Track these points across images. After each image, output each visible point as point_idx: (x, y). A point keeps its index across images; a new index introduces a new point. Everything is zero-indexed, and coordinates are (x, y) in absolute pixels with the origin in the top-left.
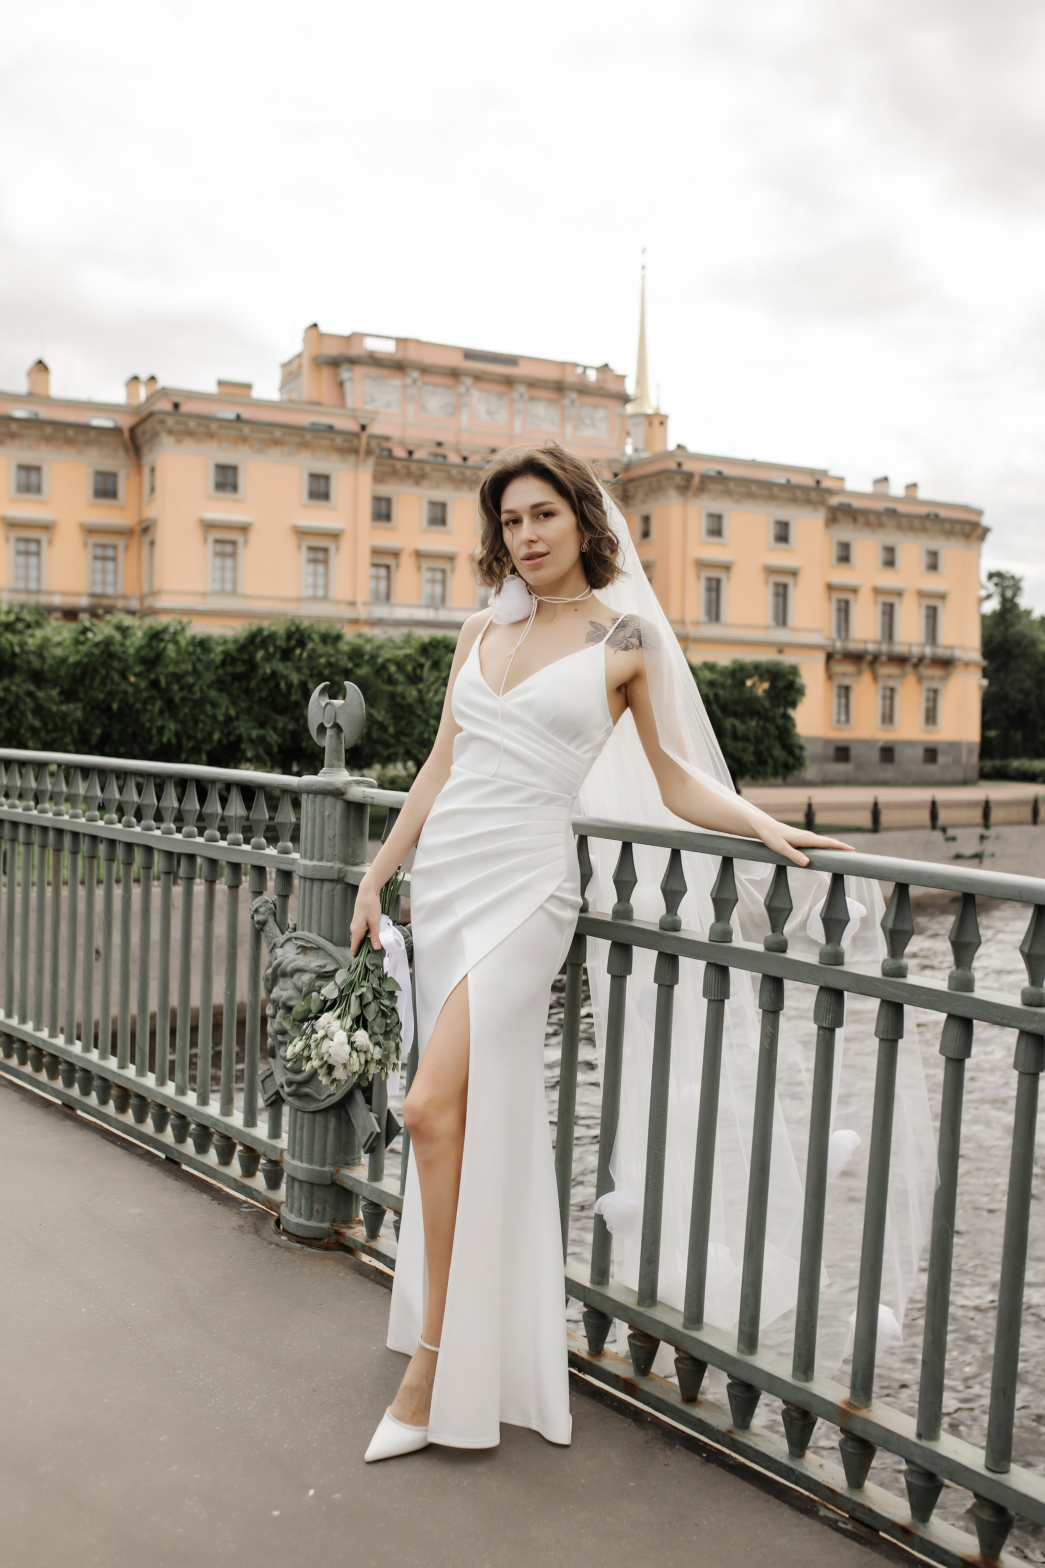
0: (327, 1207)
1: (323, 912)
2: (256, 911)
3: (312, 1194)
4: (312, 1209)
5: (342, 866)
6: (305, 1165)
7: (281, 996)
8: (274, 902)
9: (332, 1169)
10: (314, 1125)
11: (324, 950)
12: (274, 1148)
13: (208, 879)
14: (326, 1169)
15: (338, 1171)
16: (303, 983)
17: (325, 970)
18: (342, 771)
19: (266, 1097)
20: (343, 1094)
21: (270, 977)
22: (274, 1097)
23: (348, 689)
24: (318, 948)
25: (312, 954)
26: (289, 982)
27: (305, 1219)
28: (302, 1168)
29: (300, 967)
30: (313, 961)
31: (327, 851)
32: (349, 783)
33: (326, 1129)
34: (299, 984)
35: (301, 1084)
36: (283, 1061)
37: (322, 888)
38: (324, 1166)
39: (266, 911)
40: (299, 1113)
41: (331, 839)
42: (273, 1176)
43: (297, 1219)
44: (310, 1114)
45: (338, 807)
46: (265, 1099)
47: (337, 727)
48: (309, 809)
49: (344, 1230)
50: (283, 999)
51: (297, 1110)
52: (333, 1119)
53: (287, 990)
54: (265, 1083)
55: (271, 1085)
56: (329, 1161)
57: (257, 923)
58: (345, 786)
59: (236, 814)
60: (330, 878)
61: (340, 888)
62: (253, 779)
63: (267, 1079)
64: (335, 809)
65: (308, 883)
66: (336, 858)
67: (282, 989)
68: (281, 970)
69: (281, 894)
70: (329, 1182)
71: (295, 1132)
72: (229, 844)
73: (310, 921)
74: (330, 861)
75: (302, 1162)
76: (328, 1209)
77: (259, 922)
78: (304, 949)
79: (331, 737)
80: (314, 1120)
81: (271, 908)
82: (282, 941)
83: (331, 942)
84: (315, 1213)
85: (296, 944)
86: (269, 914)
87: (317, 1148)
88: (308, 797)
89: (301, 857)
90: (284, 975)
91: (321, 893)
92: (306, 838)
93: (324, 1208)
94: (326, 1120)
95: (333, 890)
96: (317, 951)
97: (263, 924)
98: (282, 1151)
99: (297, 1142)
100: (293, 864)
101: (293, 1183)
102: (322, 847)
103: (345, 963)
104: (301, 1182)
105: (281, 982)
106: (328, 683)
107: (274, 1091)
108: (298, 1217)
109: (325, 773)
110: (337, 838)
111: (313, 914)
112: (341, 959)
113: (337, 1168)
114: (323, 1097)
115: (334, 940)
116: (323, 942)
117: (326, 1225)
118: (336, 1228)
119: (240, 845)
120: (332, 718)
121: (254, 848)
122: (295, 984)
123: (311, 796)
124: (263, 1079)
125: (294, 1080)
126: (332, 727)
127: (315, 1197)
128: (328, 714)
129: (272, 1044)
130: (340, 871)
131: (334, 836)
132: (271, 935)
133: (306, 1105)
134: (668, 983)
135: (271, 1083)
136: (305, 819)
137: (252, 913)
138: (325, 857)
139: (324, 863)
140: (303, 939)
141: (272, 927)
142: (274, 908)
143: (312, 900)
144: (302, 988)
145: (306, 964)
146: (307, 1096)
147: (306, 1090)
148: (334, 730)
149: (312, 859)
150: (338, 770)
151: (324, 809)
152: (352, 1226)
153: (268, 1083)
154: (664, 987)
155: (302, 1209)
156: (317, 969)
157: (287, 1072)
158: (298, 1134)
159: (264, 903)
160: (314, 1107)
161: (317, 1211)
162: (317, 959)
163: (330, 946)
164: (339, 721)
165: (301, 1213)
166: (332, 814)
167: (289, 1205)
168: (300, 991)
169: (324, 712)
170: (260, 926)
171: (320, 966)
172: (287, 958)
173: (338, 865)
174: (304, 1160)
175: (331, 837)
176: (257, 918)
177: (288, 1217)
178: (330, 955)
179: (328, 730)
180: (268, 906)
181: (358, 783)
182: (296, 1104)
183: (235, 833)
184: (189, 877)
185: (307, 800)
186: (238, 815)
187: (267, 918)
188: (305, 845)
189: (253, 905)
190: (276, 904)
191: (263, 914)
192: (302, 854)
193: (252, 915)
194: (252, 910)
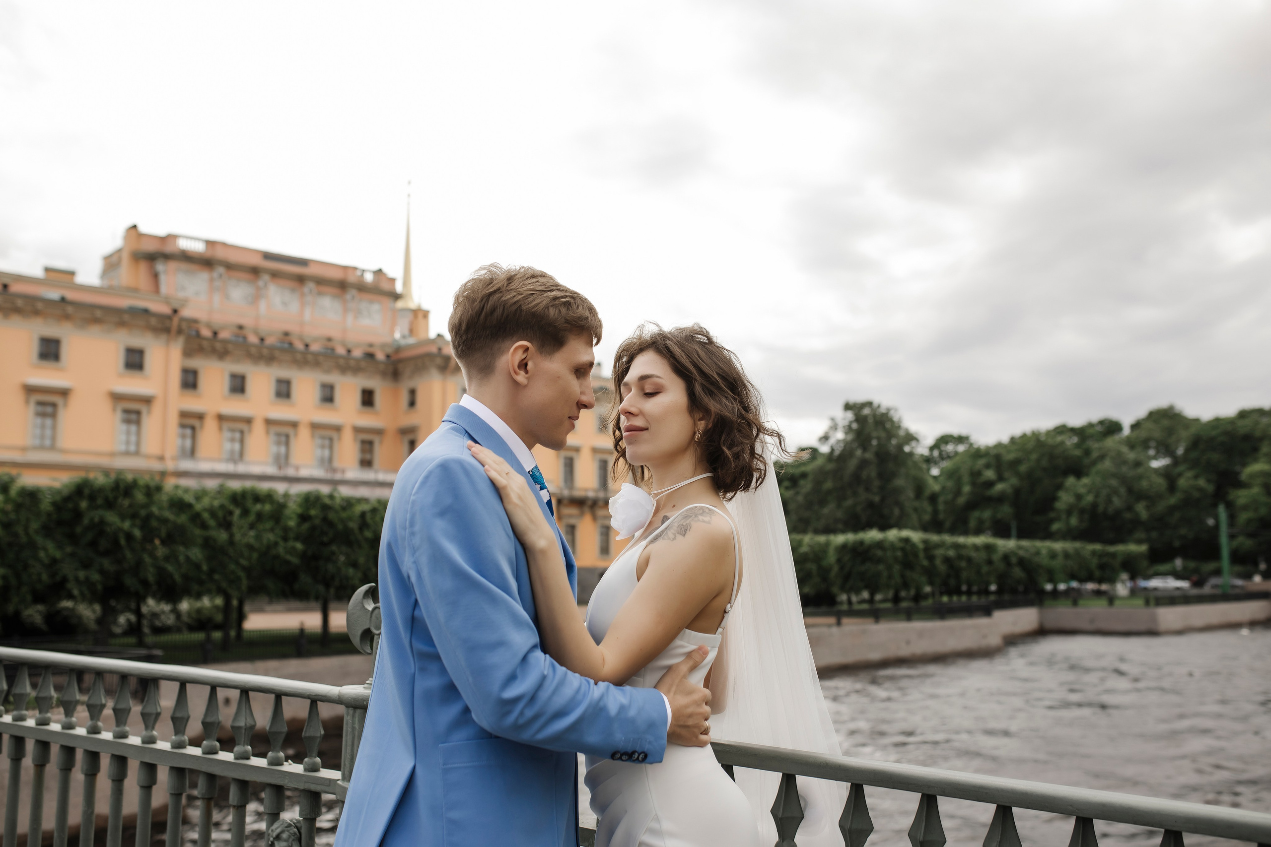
2: (278, 837)
8: (298, 826)
13: (206, 797)
39: (290, 837)
48: (357, 726)
59: (246, 725)
62: (274, 688)
69: (309, 817)
72: (236, 758)
81: (295, 834)
86: (293, 840)
88: (355, 712)
100: (329, 786)
106: (371, 585)
119: (248, 758)
121: (270, 763)
136: (350, 737)
137: (271, 839)
142: (298, 834)
159: (286, 827)
169: (371, 617)
180: (291, 831)
183: (244, 746)
184: (176, 792)
185: (353, 716)
186: (248, 724)
187: (292, 844)
188: (350, 767)
189: (272, 831)
190: (301, 827)
191: (285, 841)
192: (346, 776)
193: (272, 842)
194: (272, 837)
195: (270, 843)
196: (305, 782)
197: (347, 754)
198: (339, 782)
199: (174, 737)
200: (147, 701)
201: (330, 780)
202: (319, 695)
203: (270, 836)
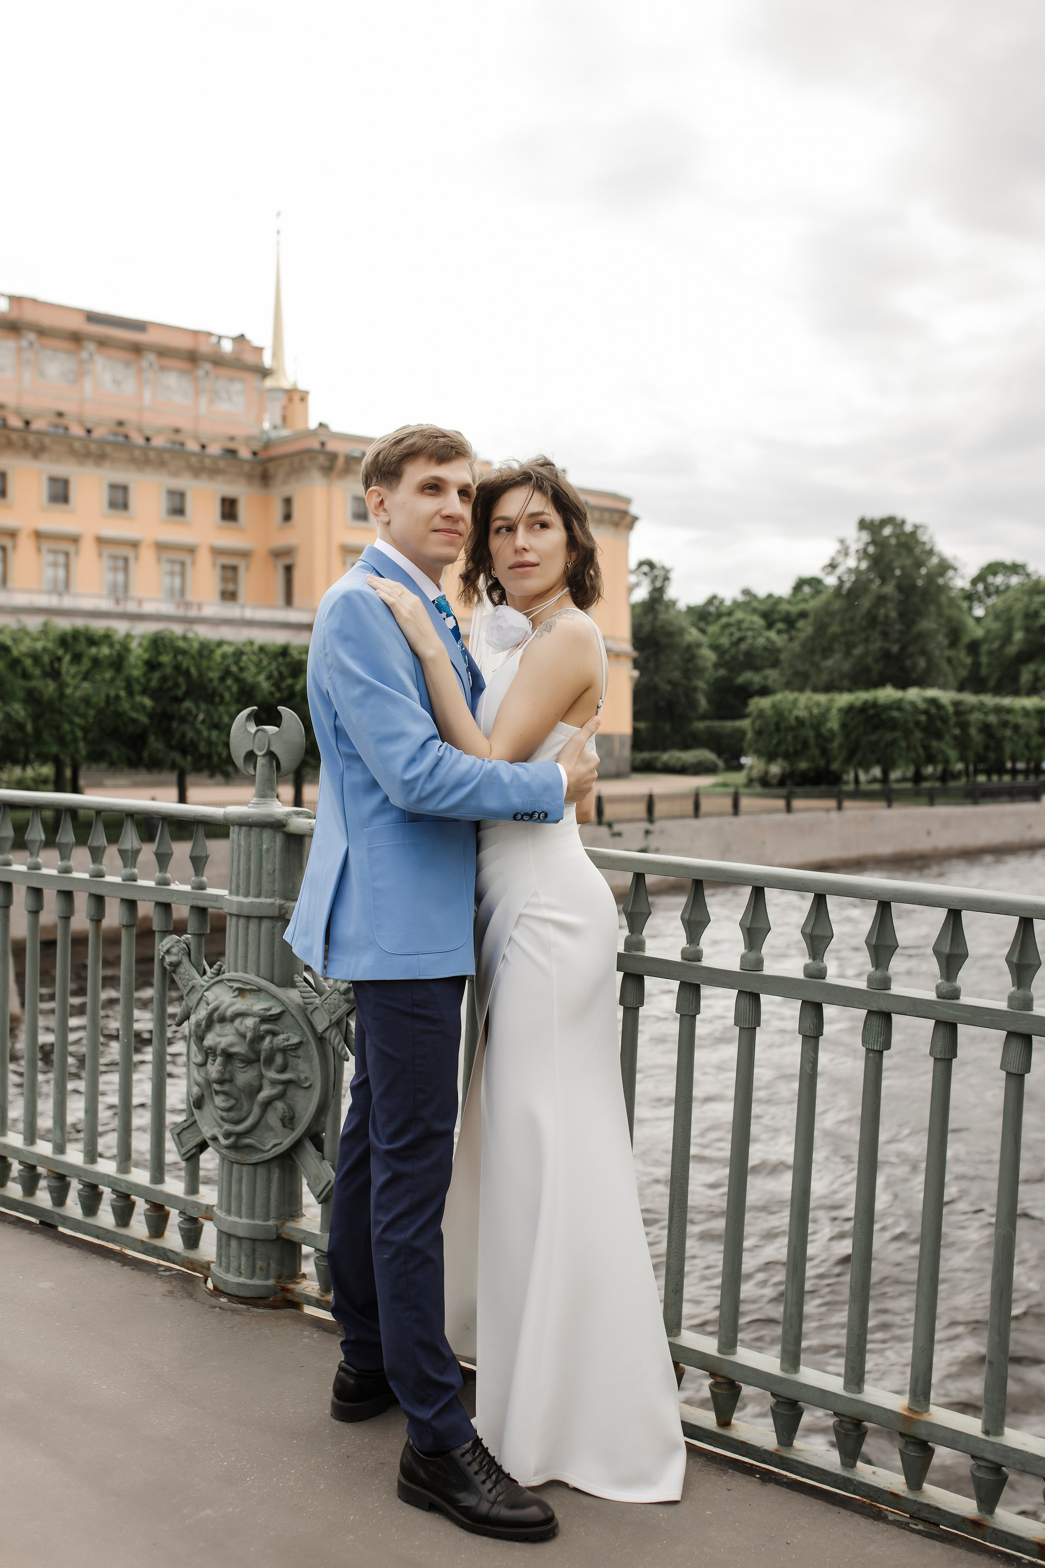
0: (272, 1263)
1: (262, 951)
2: (168, 952)
3: (254, 1251)
4: (254, 1266)
5: (282, 902)
6: (245, 1221)
7: (220, 1043)
8: (187, 941)
9: (276, 1223)
10: (256, 1178)
11: (266, 991)
12: (197, 1205)
13: (95, 918)
14: (271, 1223)
15: (283, 1223)
16: (246, 1027)
17: (272, 1012)
18: (276, 801)
19: (183, 1151)
20: (292, 1143)
21: (204, 1023)
22: (194, 1150)
23: (283, 715)
24: (259, 990)
25: (252, 997)
26: (228, 1028)
27: (246, 1278)
28: (242, 1224)
29: (242, 1011)
30: (255, 1003)
31: (266, 886)
32: (289, 815)
33: (269, 1181)
34: (242, 1029)
35: (240, 1135)
36: (219, 1111)
37: (260, 926)
38: (268, 1220)
39: (179, 951)
40: (236, 1166)
41: (270, 874)
42: (193, 1234)
43: (236, 1278)
44: (251, 1166)
45: (278, 840)
46: (183, 1153)
47: (271, 755)
48: (242, 842)
49: (291, 1286)
50: (222, 1046)
51: (232, 1162)
52: (277, 1170)
53: (226, 1036)
54: (182, 1136)
55: (190, 1137)
56: (273, 1214)
57: (169, 965)
58: (286, 818)
59: (132, 848)
60: (271, 914)
61: (281, 925)
62: (160, 810)
63: (185, 1132)
64: (275, 842)
65: (242, 922)
66: (276, 893)
67: (219, 1036)
68: (219, 1015)
69: (197, 932)
70: (274, 1237)
71: (230, 1186)
72: (123, 880)
73: (246, 961)
74: (270, 898)
75: (241, 1217)
76: (273, 1265)
77: (171, 964)
78: (241, 992)
79: (263, 765)
80: (255, 1172)
81: (184, 949)
82: (208, 985)
83: (272, 982)
84: (258, 1271)
85: (231, 987)
86: (183, 954)
87: (259, 1201)
88: (240, 829)
89: (231, 893)
90: (222, 1020)
91: (260, 931)
92: (238, 874)
93: (269, 1264)
94: (269, 1171)
95: (273, 927)
96: (258, 993)
97: (176, 965)
98: (209, 1208)
99: (233, 1196)
100: (217, 901)
101: (229, 1240)
102: (259, 883)
103: (291, 1004)
104: (239, 1239)
105: (217, 1028)
106: (256, 708)
107: (195, 1144)
108: (237, 1276)
109: (257, 804)
110: (277, 872)
111: (250, 955)
112: (287, 1000)
113: (282, 1221)
114: (268, 1147)
115: (276, 980)
116: (264, 983)
117: (271, 1282)
118: (283, 1285)
119: (136, 881)
120: (265, 745)
121: (158, 883)
122: (237, 1030)
123: (244, 829)
124: (179, 1131)
125: (234, 1132)
126: (264, 756)
127: (257, 1253)
128: (260, 740)
129: (200, 1094)
130: (281, 907)
131: (274, 871)
132: (187, 977)
133: (247, 1157)
134: (692, 1014)
135: (189, 1136)
136: (236, 853)
137: (162, 954)
138: (263, 893)
139: (262, 900)
140: (240, 981)
141: (187, 969)
142: (187, 948)
143: (247, 939)
144: (246, 1033)
145: (249, 1008)
146: (249, 1146)
147: (247, 1141)
148: (267, 758)
149: (247, 895)
150: (272, 801)
151: (262, 842)
152: (297, 1281)
153: (186, 1135)
154: (687, 1018)
155: (243, 1267)
156: (262, 1012)
157: (222, 1123)
158: (234, 1189)
159: (176, 942)
160: (256, 1158)
161: (261, 1269)
162: (259, 1002)
163: (273, 988)
164: (273, 749)
165: (240, 1272)
166: (271, 848)
167: (223, 1264)
168: (243, 1036)
169: (254, 739)
170: (172, 968)
171: (265, 1009)
172: (223, 1002)
173: (279, 902)
174: (243, 1215)
175: (271, 872)
176: (168, 959)
177: (225, 1278)
178: (274, 997)
179: (259, 758)
180: (181, 946)
181: (298, 814)
182: (233, 1157)
183: (131, 868)
184: (64, 915)
185: (239, 834)
186: (134, 848)
187: (182, 958)
188: (237, 881)
189: (162, 946)
190: (190, 943)
191: (175, 955)
192: (233, 890)
193: (162, 956)
194: (162, 951)
195: (161, 957)
196: (193, 899)
197: (234, 870)
198: (226, 897)
199: (60, 863)
200: (31, 828)
201: (217, 896)
202: (204, 816)
203: (161, 951)
